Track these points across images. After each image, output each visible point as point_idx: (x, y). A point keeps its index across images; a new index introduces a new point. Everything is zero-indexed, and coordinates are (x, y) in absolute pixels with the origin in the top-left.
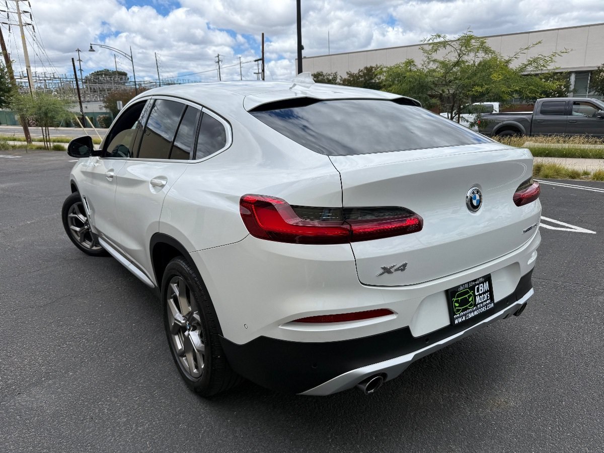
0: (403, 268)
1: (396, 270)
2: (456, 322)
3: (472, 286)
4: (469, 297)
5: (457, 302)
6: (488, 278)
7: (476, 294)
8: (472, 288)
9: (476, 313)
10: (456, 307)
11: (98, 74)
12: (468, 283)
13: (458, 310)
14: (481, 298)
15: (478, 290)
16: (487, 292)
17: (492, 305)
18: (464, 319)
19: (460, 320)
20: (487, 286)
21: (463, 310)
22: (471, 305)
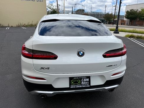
0: (48, 68)
1: (46, 69)
2: (71, 87)
3: (80, 78)
4: (79, 81)
5: (73, 81)
6: (89, 77)
7: (82, 81)
8: (81, 79)
9: (80, 87)
10: (72, 83)
11: (78, 10)
12: (79, 77)
13: (73, 84)
14: (84, 83)
15: (83, 80)
16: (88, 81)
17: (89, 86)
18: (75, 87)
19: (73, 87)
20: (88, 80)
21: (75, 85)
22: (79, 84)
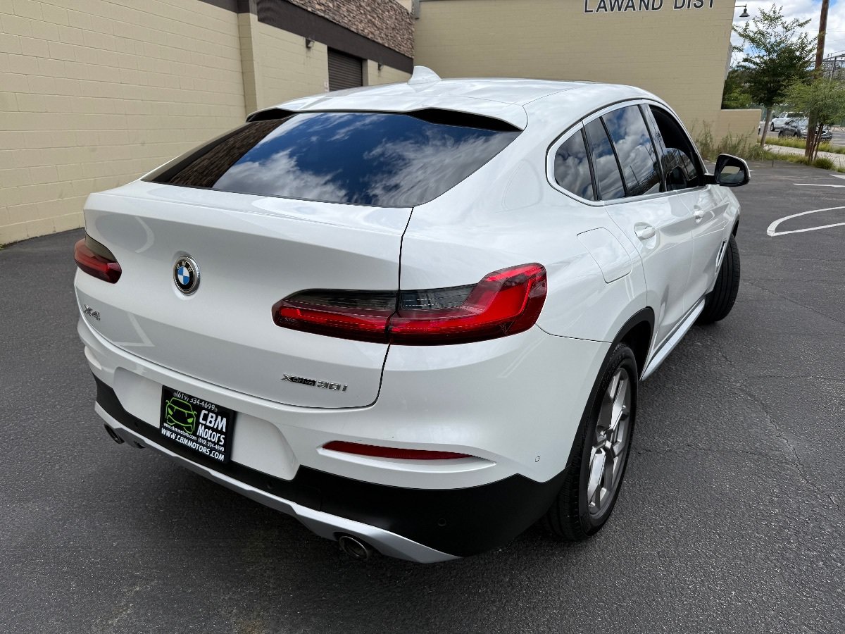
0: (98, 316)
1: (92, 315)
2: (164, 432)
3: (197, 405)
4: (190, 416)
5: (171, 408)
7: (201, 420)
9: (191, 444)
13: (170, 420)
14: (208, 432)
15: (205, 418)
16: (221, 432)
17: (222, 457)
18: (173, 436)
19: (168, 434)
20: (222, 423)
21: (176, 426)
22: (189, 429)
